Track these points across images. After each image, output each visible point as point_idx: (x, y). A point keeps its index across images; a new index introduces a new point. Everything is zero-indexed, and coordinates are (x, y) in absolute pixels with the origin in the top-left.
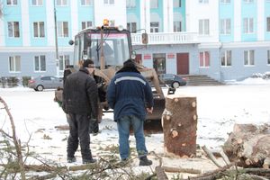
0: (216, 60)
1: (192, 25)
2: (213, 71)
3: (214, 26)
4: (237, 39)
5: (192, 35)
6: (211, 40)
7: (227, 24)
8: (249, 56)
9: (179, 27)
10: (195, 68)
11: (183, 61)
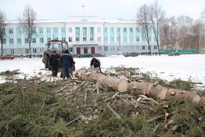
0: (103, 49)
1: (96, 39)
2: (102, 52)
3: (102, 39)
4: (109, 43)
5: (96, 41)
6: (101, 43)
7: (106, 39)
8: (113, 49)
9: (92, 39)
10: (96, 51)
11: (93, 49)
